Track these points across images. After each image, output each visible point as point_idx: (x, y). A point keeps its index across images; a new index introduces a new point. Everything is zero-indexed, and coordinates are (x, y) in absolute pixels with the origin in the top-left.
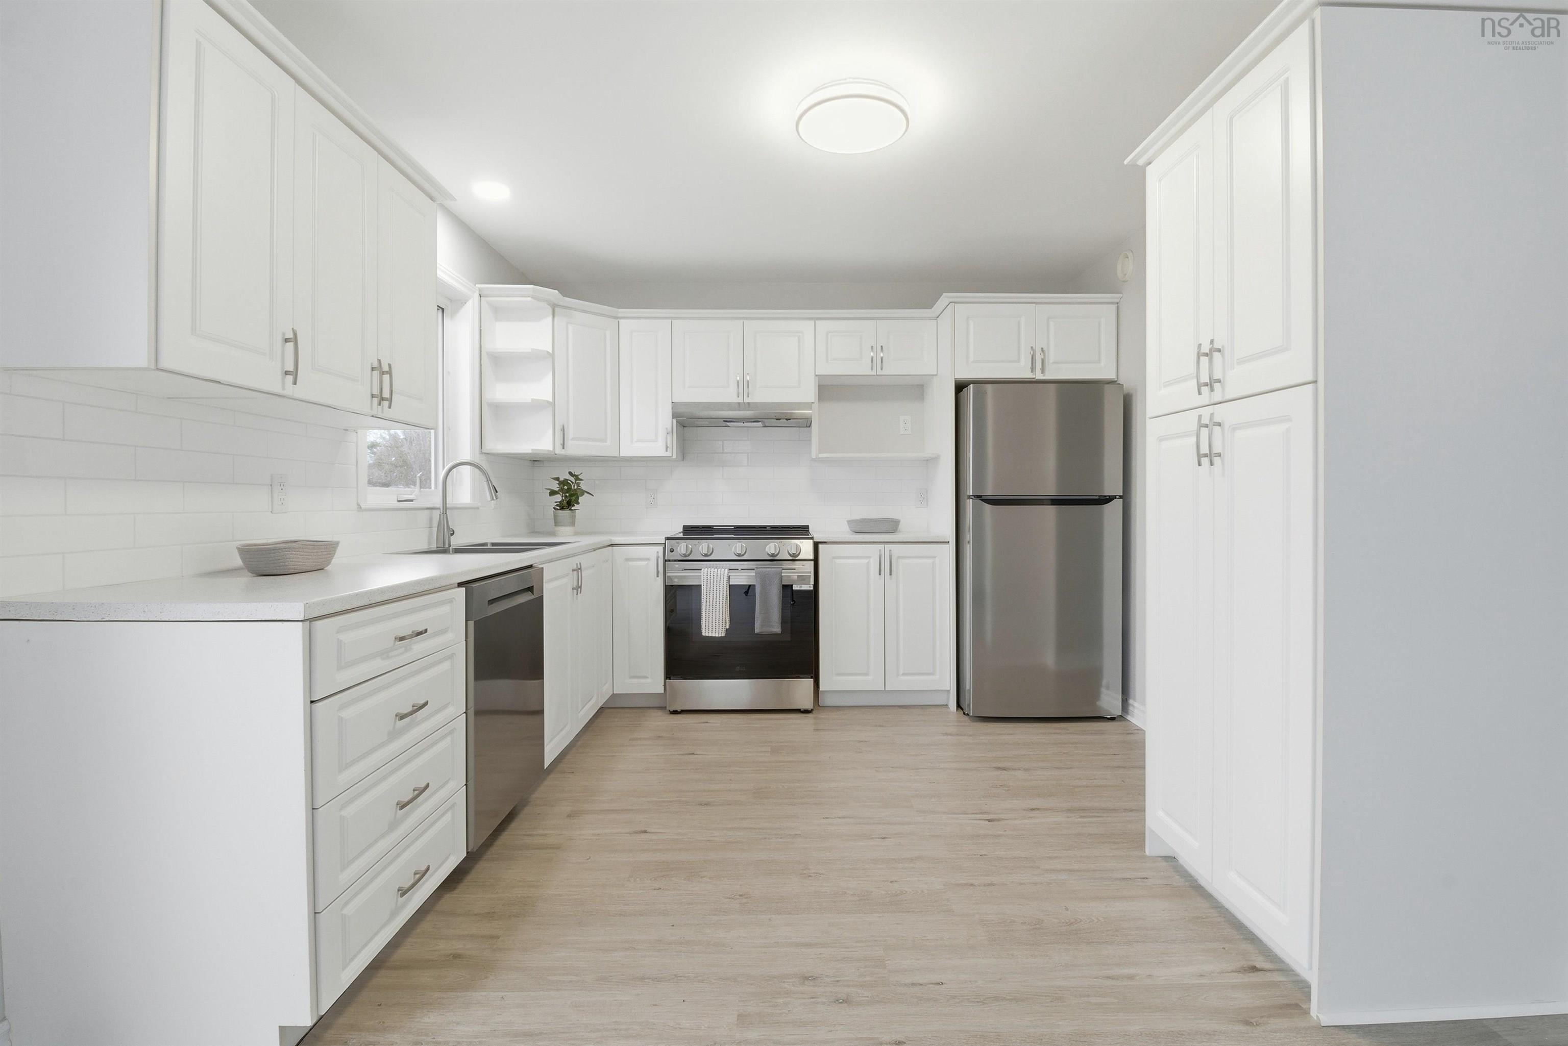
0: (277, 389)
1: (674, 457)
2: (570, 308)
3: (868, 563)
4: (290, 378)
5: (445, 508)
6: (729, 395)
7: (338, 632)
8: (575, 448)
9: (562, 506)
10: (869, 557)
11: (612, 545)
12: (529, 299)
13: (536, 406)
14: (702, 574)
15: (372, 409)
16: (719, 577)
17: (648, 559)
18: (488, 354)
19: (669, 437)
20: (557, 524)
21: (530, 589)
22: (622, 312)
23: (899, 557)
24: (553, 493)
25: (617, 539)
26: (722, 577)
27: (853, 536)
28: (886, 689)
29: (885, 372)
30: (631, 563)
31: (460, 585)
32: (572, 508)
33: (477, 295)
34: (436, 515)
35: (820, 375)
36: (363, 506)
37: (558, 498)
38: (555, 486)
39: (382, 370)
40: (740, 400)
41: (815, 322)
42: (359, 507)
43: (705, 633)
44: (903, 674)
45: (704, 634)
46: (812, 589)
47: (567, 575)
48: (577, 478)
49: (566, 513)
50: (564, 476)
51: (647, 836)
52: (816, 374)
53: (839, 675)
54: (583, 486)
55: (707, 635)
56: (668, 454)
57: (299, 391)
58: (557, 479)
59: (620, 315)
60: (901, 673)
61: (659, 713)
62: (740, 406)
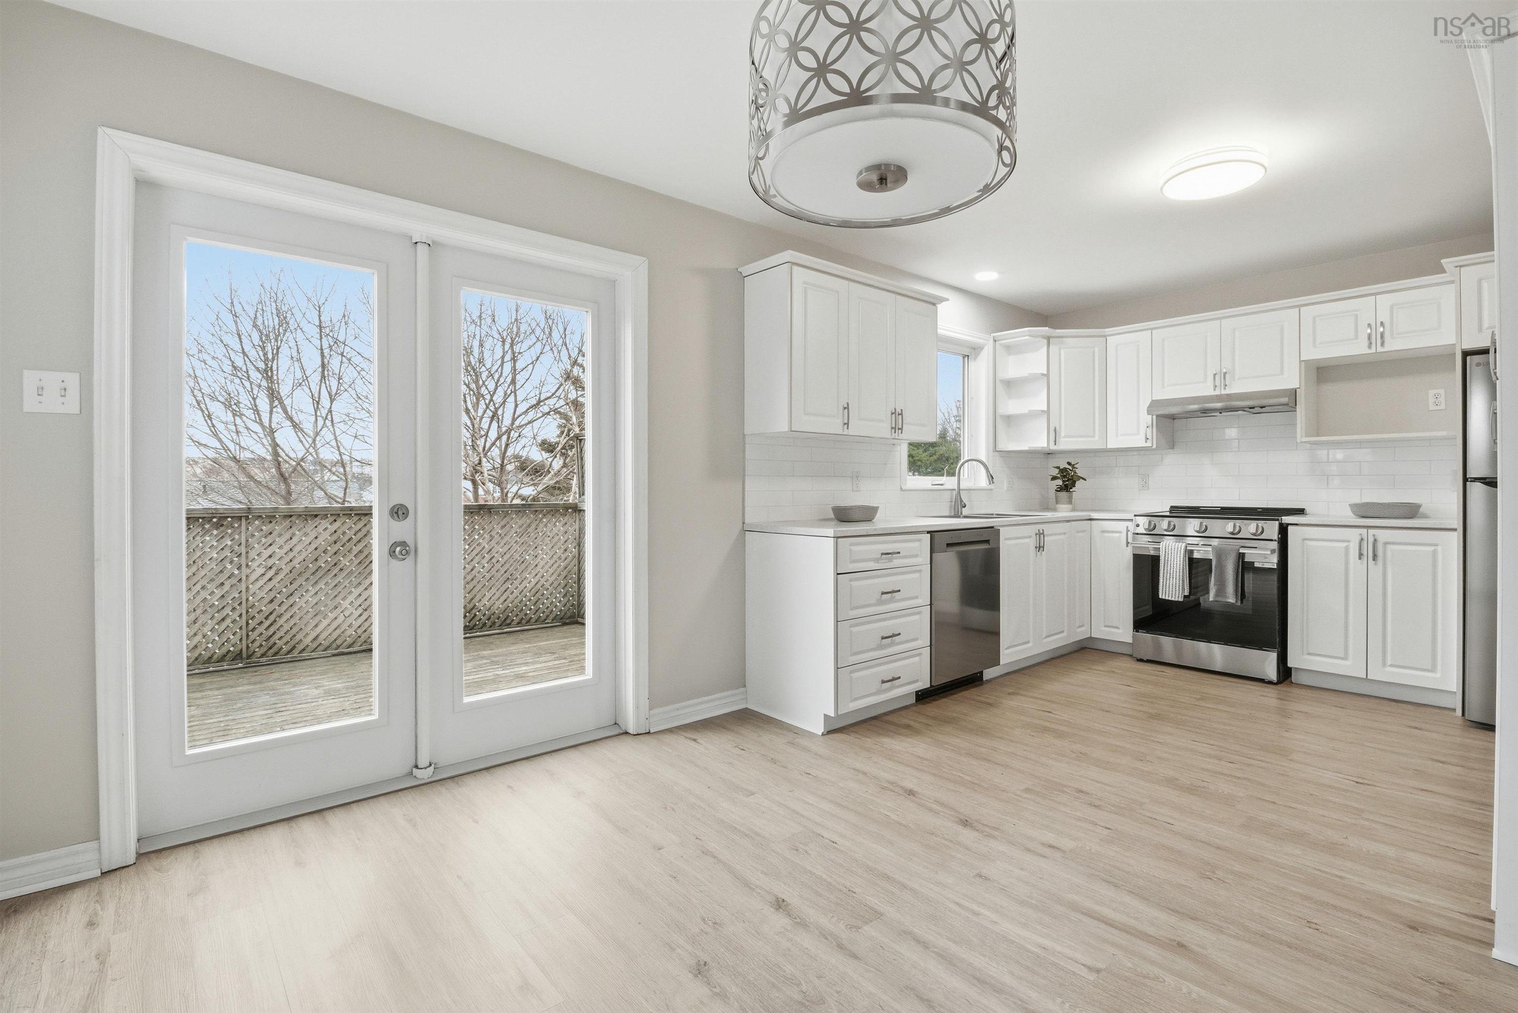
0: (841, 432)
1: (1154, 446)
2: (1062, 337)
3: (1347, 548)
4: (846, 426)
5: (959, 490)
6: (1206, 389)
7: (850, 545)
8: (1065, 444)
9: (1060, 489)
10: (1349, 541)
11: (1091, 520)
12: (1028, 337)
13: (1033, 415)
14: (1161, 546)
15: (891, 435)
16: (1176, 550)
17: (1120, 532)
18: (1002, 381)
19: (1149, 430)
20: (1057, 502)
21: (987, 542)
22: (1108, 331)
23: (1386, 544)
24: (1054, 478)
25: (1095, 515)
26: (1179, 549)
27: (1357, 520)
28: (1368, 678)
29: (1386, 349)
30: (1106, 535)
31: (928, 532)
32: (1071, 490)
33: (991, 341)
34: (955, 493)
35: (1307, 360)
36: (904, 488)
37: (1060, 482)
38: (1055, 472)
39: (897, 414)
40: (1217, 392)
41: (1300, 309)
42: (901, 488)
43: (1162, 595)
44: (1391, 666)
45: (1160, 597)
46: (1276, 567)
47: (1030, 537)
48: (1073, 466)
49: (1064, 494)
50: (1063, 465)
51: (1050, 714)
52: (1301, 359)
53: (1309, 654)
54: (1080, 472)
55: (1164, 598)
56: (1149, 444)
57: (852, 431)
58: (1058, 468)
59: (1107, 334)
60: (1389, 664)
61: (1129, 659)
62: (1219, 398)
